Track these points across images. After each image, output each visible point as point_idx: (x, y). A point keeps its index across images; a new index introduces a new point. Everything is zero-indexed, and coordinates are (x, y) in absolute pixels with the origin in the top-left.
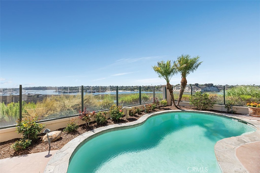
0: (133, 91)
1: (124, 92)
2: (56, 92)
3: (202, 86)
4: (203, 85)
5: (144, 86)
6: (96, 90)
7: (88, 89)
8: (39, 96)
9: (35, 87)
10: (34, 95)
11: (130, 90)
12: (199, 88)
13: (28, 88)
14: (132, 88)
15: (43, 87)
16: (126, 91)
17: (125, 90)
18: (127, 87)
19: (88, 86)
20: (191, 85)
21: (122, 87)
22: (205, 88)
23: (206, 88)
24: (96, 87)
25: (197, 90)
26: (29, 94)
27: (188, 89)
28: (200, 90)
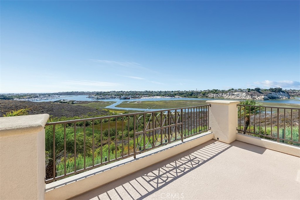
0: (174, 98)
1: (162, 98)
2: (89, 97)
3: (265, 91)
4: (267, 90)
5: (187, 92)
6: (130, 96)
7: (122, 95)
8: (74, 102)
9: (68, 92)
10: (69, 102)
11: (169, 95)
12: (262, 94)
13: (61, 93)
14: (172, 93)
15: (76, 92)
16: (165, 98)
17: (163, 95)
18: (166, 92)
19: (121, 92)
20: (250, 89)
21: (160, 92)
22: (270, 93)
23: (272, 93)
24: (130, 92)
25: (258, 96)
26: (64, 100)
27: (245, 96)
28: (263, 97)
